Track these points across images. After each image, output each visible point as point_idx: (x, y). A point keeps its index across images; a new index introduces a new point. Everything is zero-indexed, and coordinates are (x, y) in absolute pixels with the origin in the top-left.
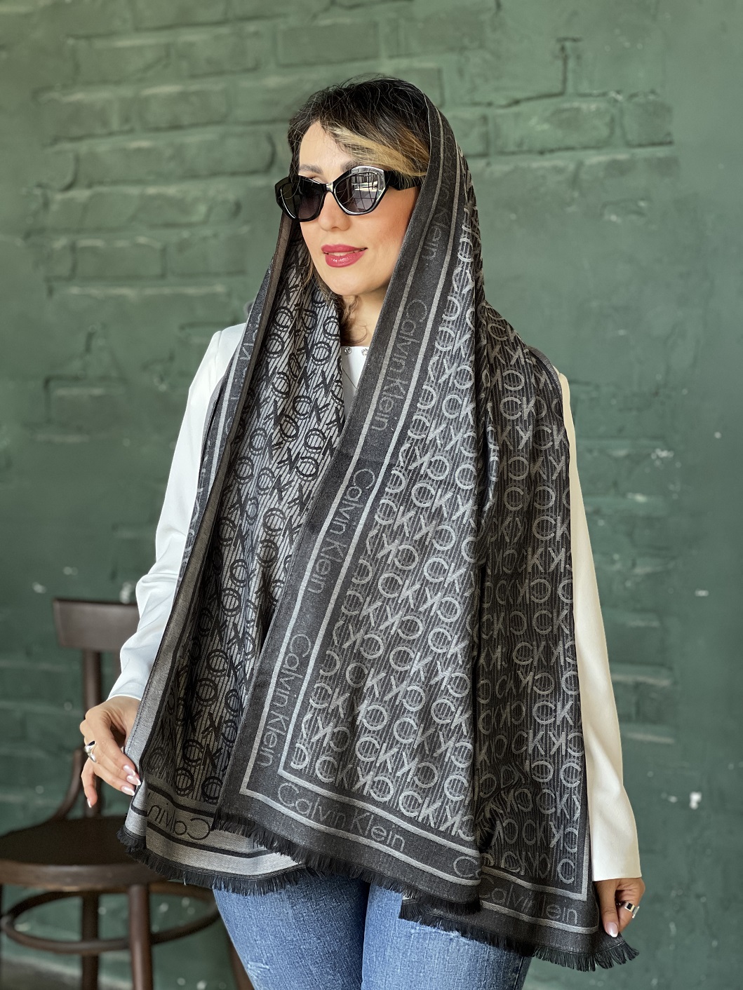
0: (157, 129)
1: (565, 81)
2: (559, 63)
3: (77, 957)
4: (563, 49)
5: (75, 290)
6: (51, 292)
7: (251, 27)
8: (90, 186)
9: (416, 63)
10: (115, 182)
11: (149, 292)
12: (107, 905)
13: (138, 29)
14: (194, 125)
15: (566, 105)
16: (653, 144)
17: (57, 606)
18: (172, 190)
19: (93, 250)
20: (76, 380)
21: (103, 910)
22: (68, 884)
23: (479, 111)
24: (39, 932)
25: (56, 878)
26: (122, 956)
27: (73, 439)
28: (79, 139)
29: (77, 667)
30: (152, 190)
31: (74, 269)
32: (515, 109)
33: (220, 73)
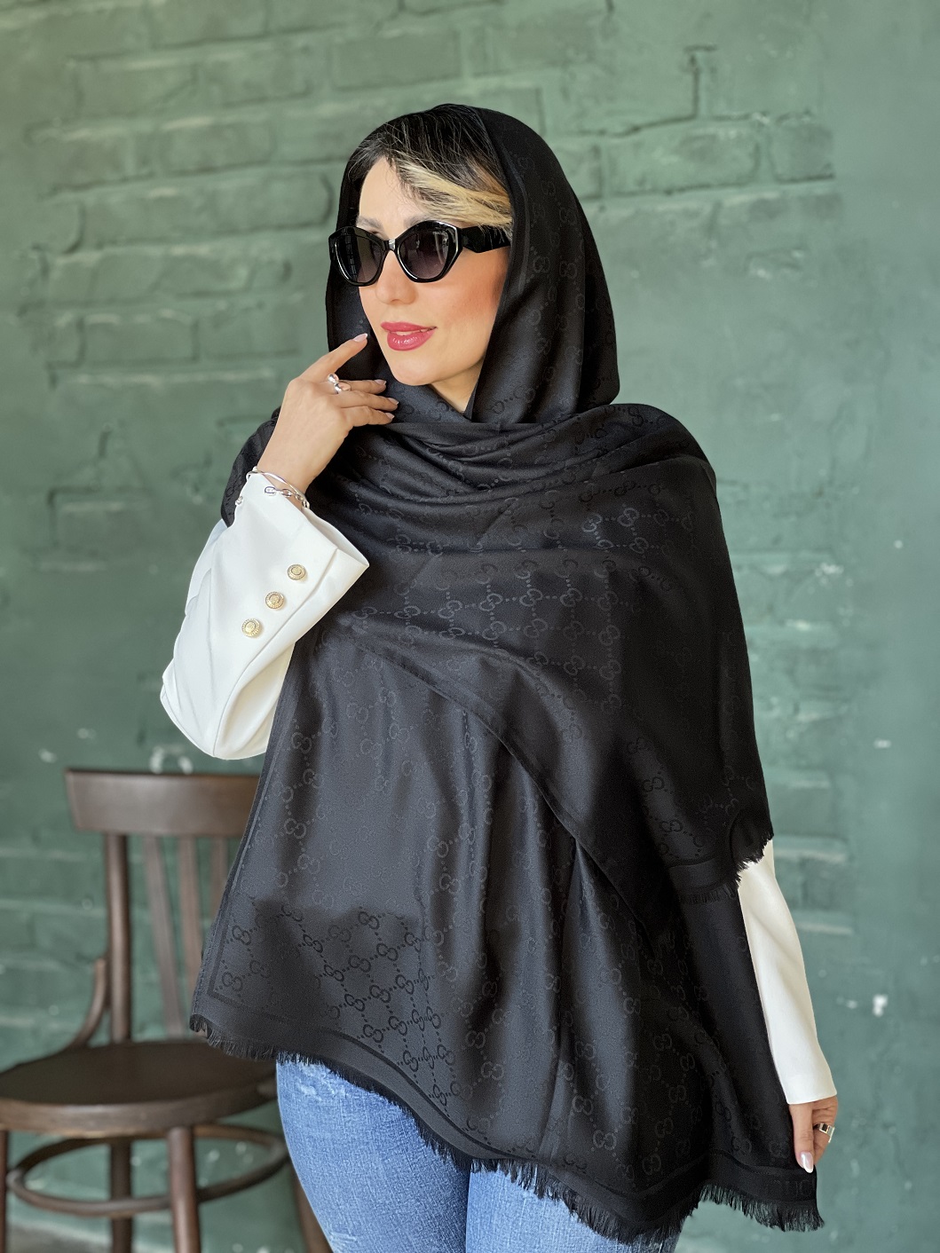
0: (183, 173)
1: (696, 100)
2: (689, 78)
3: (105, 1221)
4: (693, 60)
5: (83, 379)
6: (54, 381)
7: (300, 41)
8: (100, 246)
9: (509, 83)
10: (132, 241)
11: (180, 378)
12: (142, 1154)
13: (157, 46)
14: (230, 167)
15: (700, 132)
16: (810, 179)
17: (71, 778)
18: (204, 250)
19: (106, 327)
20: (89, 492)
21: (137, 1161)
22: (92, 1129)
23: (588, 141)
24: (57, 1190)
25: (76, 1121)
26: (162, 1218)
27: (87, 567)
28: (85, 187)
29: (97, 856)
30: (179, 250)
31: (82, 352)
32: (635, 138)
33: (262, 100)
